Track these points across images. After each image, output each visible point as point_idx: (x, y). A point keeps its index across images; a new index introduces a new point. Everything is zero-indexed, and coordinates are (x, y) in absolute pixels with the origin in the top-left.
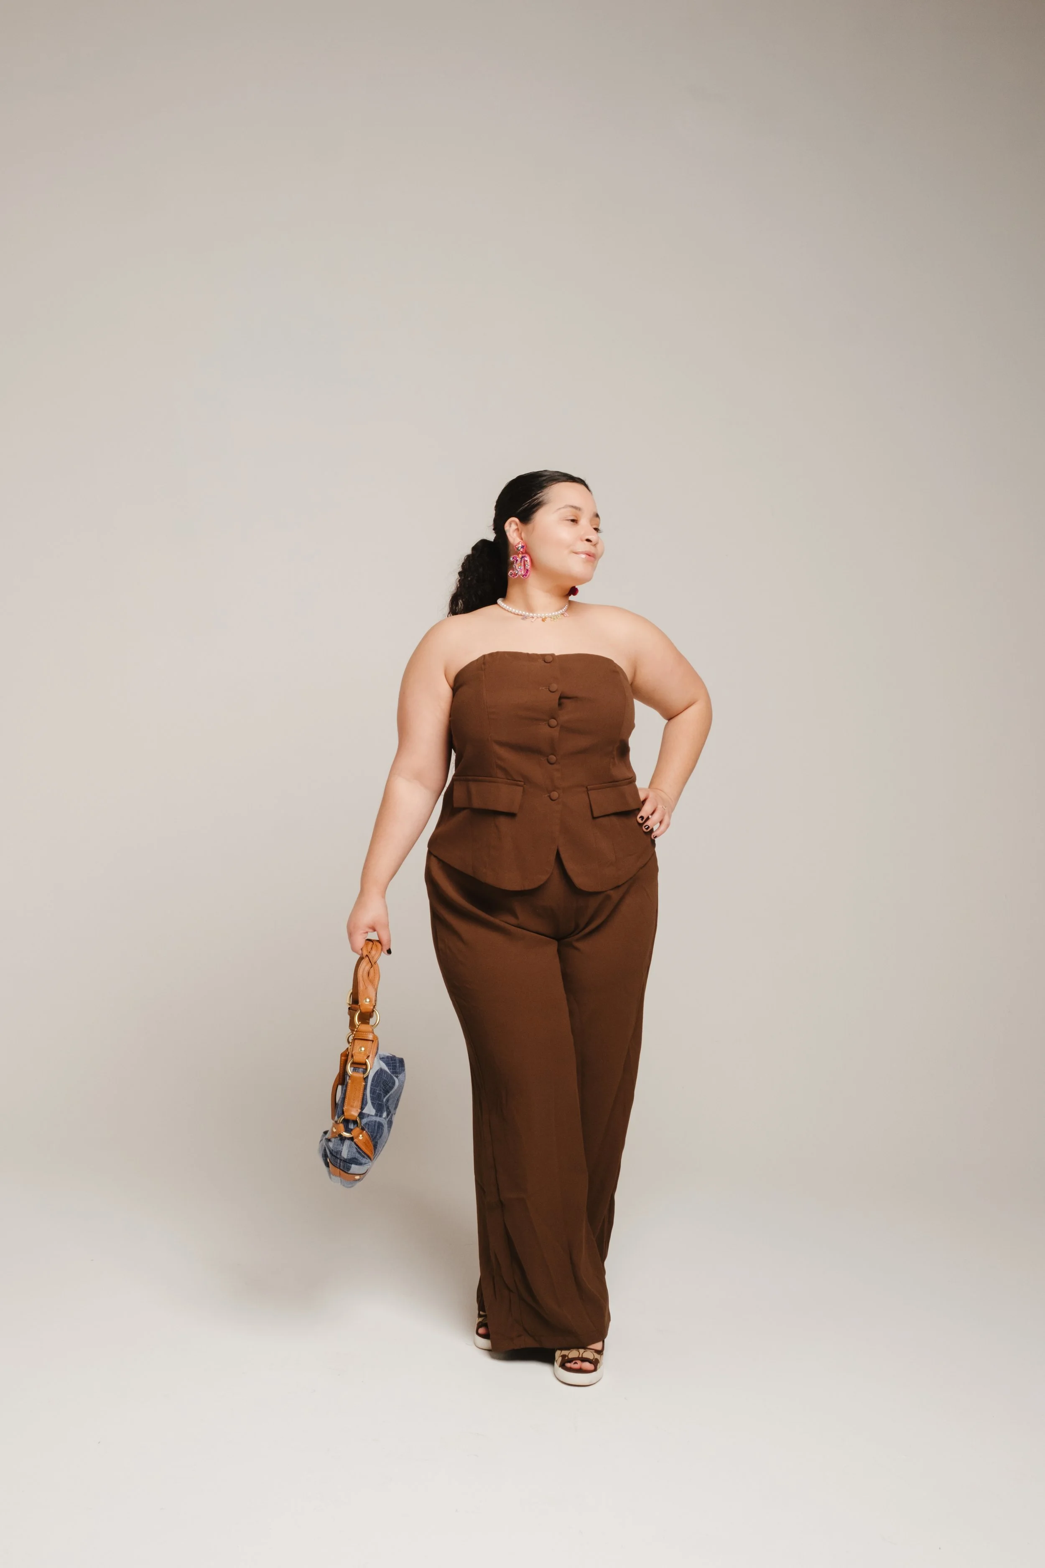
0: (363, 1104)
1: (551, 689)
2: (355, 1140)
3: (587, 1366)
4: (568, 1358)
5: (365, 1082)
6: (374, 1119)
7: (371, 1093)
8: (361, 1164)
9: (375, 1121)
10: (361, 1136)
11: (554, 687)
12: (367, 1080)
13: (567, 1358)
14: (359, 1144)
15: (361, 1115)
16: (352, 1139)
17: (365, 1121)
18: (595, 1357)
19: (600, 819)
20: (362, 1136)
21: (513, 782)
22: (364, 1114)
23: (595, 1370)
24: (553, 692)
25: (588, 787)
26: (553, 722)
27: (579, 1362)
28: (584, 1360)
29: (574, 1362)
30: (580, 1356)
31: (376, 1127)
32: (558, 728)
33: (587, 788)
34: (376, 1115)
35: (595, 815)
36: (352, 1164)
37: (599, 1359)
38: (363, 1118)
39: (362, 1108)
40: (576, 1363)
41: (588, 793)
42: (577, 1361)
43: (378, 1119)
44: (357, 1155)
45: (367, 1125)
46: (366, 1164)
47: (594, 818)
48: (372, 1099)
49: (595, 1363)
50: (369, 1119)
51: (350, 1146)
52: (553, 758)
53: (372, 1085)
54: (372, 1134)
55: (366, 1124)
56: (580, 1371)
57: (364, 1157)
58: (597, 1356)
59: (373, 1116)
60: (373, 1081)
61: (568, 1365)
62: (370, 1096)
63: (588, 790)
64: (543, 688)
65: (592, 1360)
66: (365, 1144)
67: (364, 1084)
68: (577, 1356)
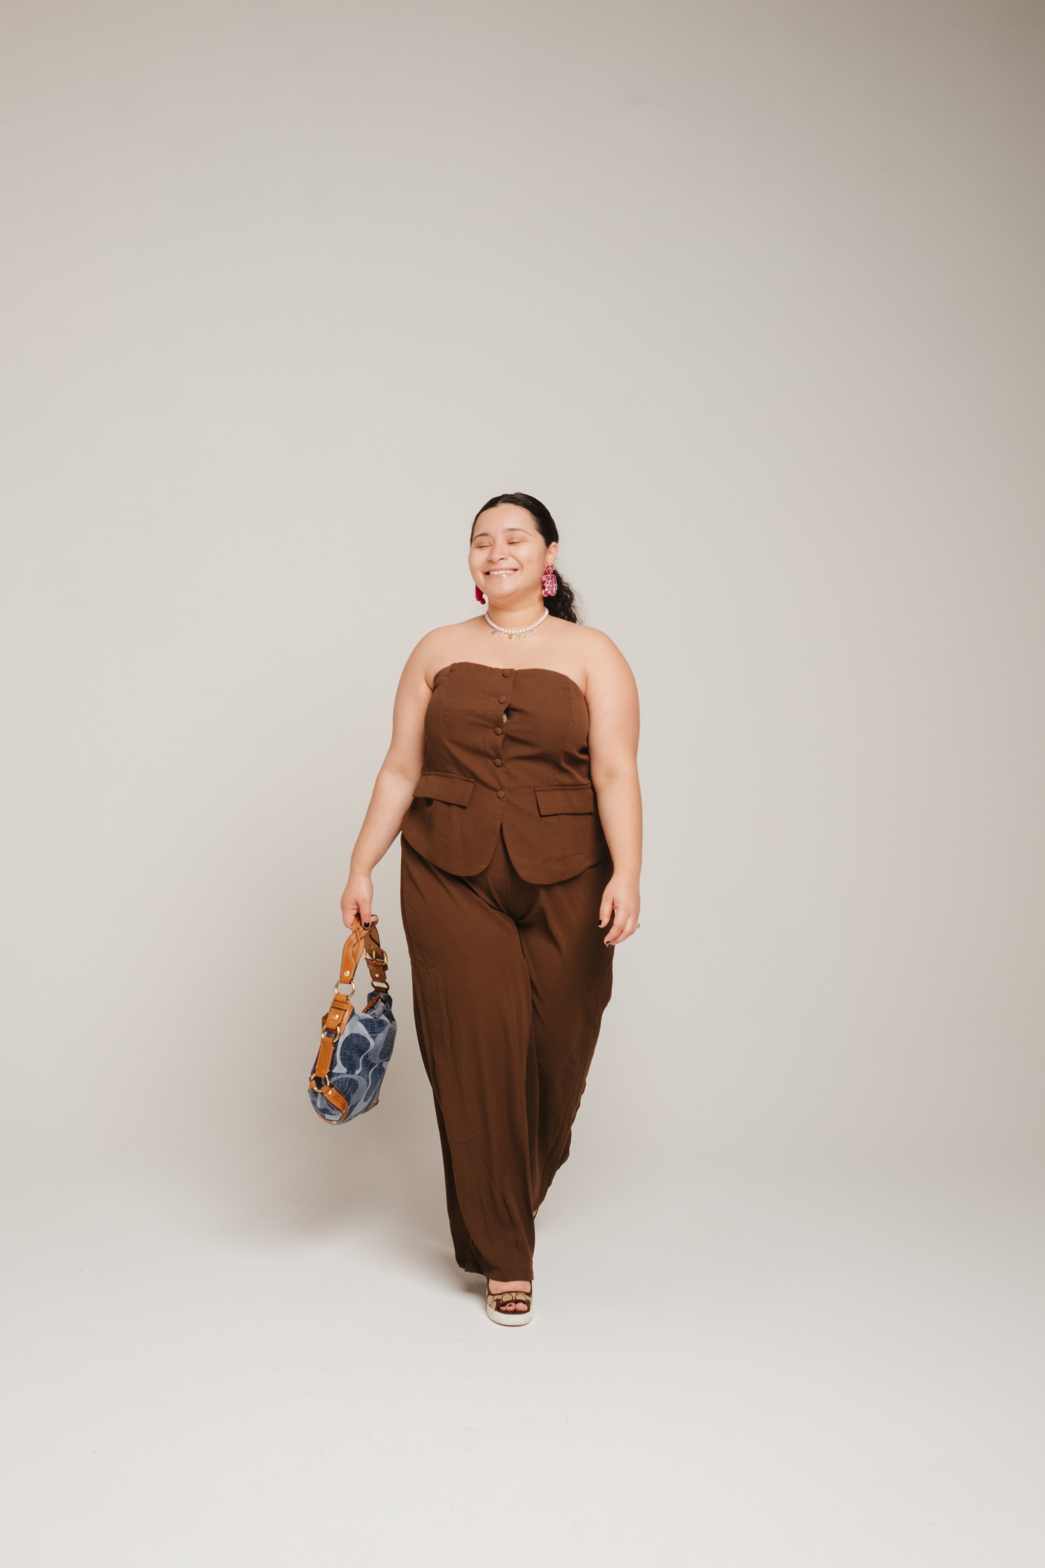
0: (333, 1064)
1: (501, 701)
2: (325, 1095)
3: (521, 1306)
4: (503, 1302)
5: (335, 1047)
6: (346, 1076)
7: (341, 1055)
8: (331, 1114)
9: (347, 1078)
10: (330, 1091)
11: (503, 699)
12: (337, 1045)
13: (501, 1302)
14: (330, 1099)
15: (331, 1075)
16: (322, 1094)
17: (334, 1079)
18: (527, 1299)
19: (548, 818)
20: (332, 1092)
21: (465, 778)
22: (334, 1073)
23: (528, 1310)
24: (502, 703)
25: (536, 789)
26: (499, 730)
27: (513, 1304)
28: (517, 1302)
29: (508, 1304)
30: (514, 1299)
31: (347, 1083)
32: (503, 736)
33: (534, 789)
34: (348, 1073)
35: (543, 813)
36: (325, 1113)
37: (530, 1300)
38: (332, 1077)
39: (331, 1068)
40: (510, 1305)
41: (535, 794)
42: (512, 1304)
43: (350, 1076)
44: (328, 1107)
45: (337, 1083)
46: (335, 1115)
47: (542, 816)
48: (342, 1060)
49: (528, 1303)
50: (340, 1077)
51: (322, 1100)
52: (498, 761)
53: (342, 1048)
54: (342, 1089)
55: (336, 1081)
56: (516, 1312)
57: (333, 1109)
58: (528, 1298)
59: (344, 1074)
60: (343, 1044)
61: (503, 1308)
62: (341, 1058)
63: (535, 792)
64: (494, 699)
65: (525, 1301)
66: (335, 1097)
67: (333, 1048)
68: (511, 1299)
